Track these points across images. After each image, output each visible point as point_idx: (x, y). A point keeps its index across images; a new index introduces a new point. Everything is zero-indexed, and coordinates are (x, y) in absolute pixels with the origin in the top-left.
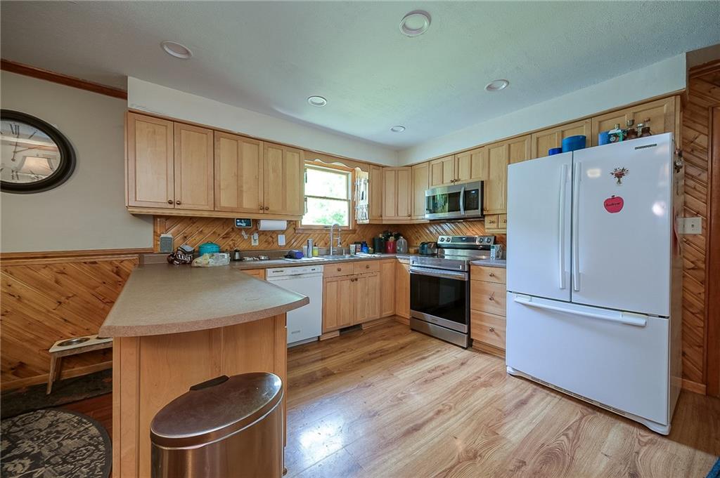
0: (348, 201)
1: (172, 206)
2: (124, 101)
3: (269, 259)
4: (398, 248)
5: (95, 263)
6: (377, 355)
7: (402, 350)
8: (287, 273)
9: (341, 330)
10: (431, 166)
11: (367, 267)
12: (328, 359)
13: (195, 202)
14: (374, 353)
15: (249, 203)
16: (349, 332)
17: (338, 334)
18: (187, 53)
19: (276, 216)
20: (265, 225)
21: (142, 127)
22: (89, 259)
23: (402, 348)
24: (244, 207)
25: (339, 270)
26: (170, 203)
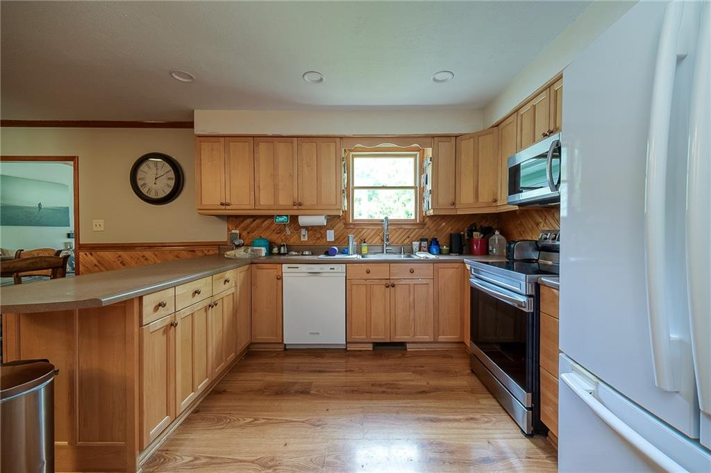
0: (415, 188)
1: (224, 207)
2: (191, 129)
3: (312, 255)
4: (490, 248)
5: (194, 251)
6: (380, 389)
7: (419, 396)
8: (303, 271)
9: (376, 344)
10: (519, 118)
11: (412, 271)
12: (328, 374)
13: (241, 202)
14: (380, 385)
15: (284, 200)
16: (388, 349)
17: (370, 347)
18: (192, 77)
19: (313, 211)
20: (303, 220)
21: (205, 146)
22: (191, 248)
23: (421, 392)
24: (280, 204)
25: (368, 272)
26: (222, 204)
